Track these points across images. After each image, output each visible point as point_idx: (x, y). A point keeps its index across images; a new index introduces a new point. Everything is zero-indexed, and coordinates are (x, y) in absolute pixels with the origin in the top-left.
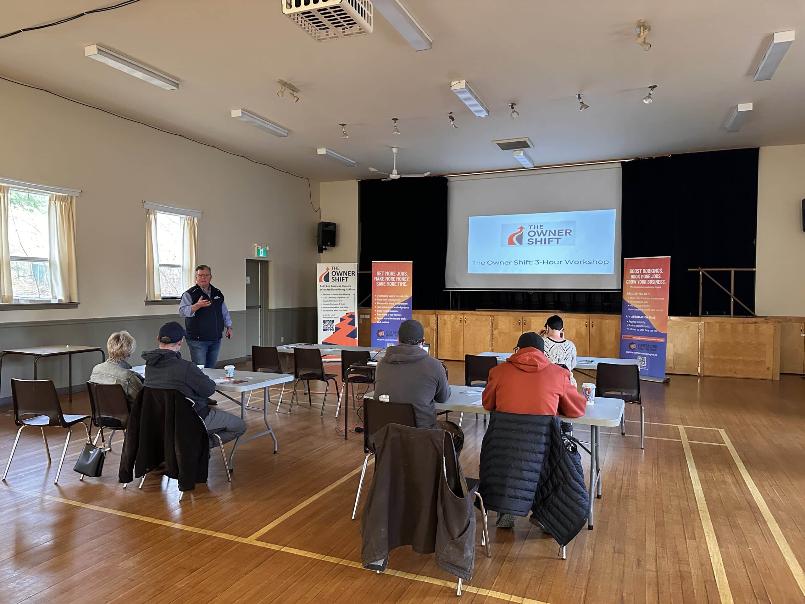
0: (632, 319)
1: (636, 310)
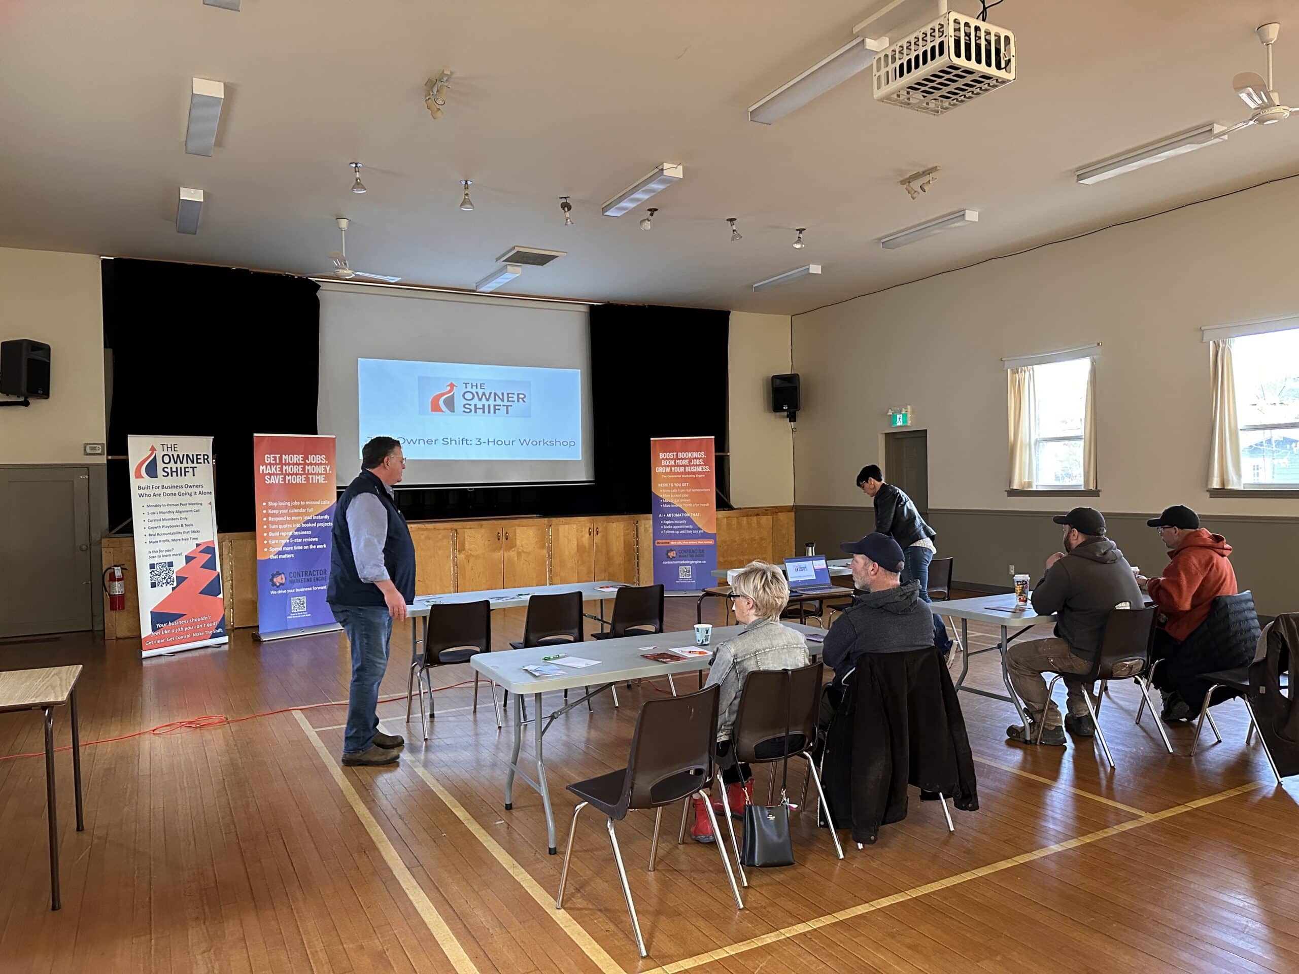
0: (668, 519)
1: (673, 506)
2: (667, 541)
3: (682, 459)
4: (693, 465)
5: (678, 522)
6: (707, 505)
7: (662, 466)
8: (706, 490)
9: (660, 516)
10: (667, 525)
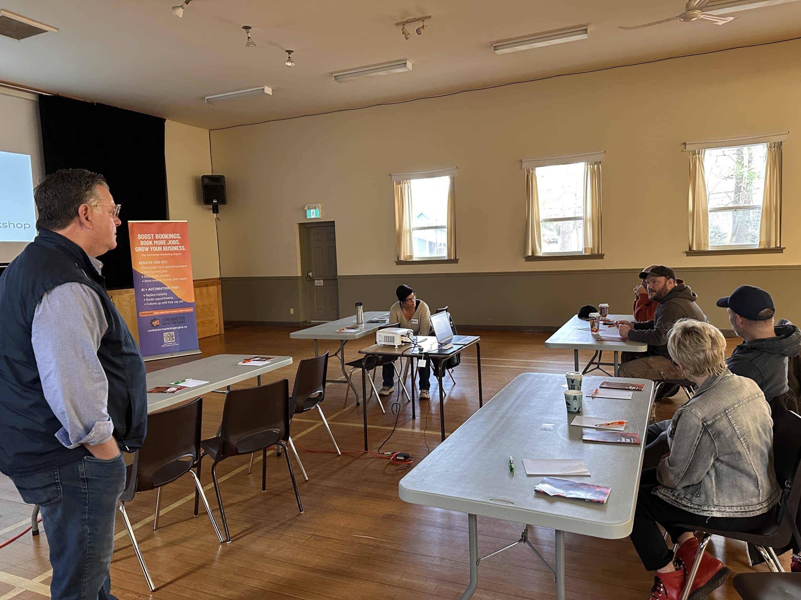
0: (150, 292)
1: (154, 281)
2: (151, 312)
3: (159, 239)
4: (170, 245)
5: (159, 295)
6: (186, 278)
7: (141, 246)
8: (183, 266)
9: (142, 290)
10: (149, 298)
